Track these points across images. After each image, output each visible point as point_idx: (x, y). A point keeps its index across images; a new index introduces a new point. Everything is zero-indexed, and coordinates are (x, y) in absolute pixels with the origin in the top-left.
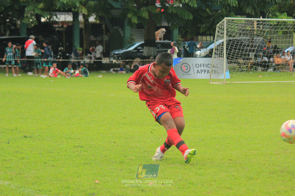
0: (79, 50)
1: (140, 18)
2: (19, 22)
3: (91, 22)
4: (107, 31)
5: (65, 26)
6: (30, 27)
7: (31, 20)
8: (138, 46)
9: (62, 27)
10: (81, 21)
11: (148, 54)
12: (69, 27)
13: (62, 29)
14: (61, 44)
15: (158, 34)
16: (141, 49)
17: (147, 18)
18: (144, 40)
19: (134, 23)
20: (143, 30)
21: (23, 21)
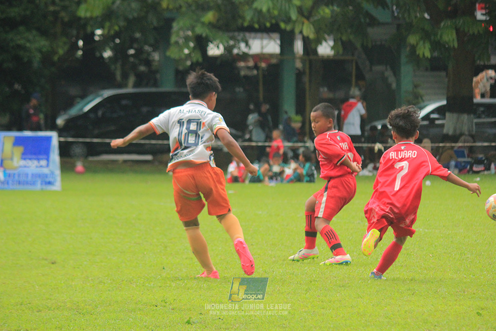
0: (296, 121)
1: (437, 45)
2: (156, 56)
3: (323, 56)
4: (360, 76)
5: (263, 65)
6: (181, 68)
7: (186, 51)
8: (432, 112)
9: (256, 67)
10: (298, 53)
11: (455, 130)
12: (270, 66)
13: (255, 72)
14: (252, 107)
15: (478, 82)
16: (438, 119)
17: (454, 46)
18: (445, 97)
19: (421, 56)
20: (443, 74)
21: (168, 54)
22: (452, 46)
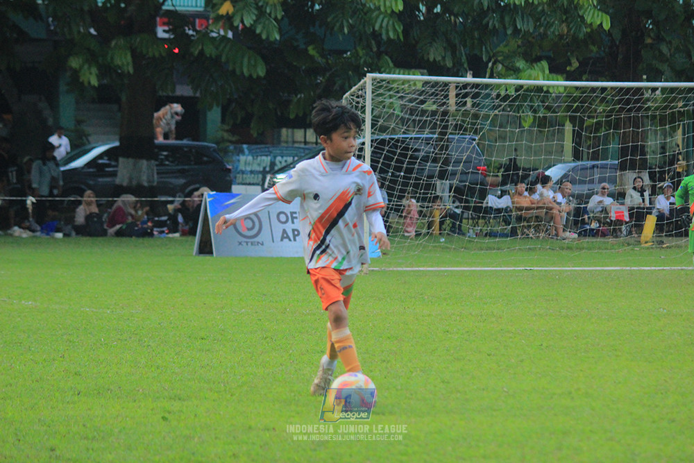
8: (100, 156)
11: (131, 179)
15: (160, 119)
17: (129, 72)
19: (86, 84)
20: (115, 107)
22: (126, 71)
